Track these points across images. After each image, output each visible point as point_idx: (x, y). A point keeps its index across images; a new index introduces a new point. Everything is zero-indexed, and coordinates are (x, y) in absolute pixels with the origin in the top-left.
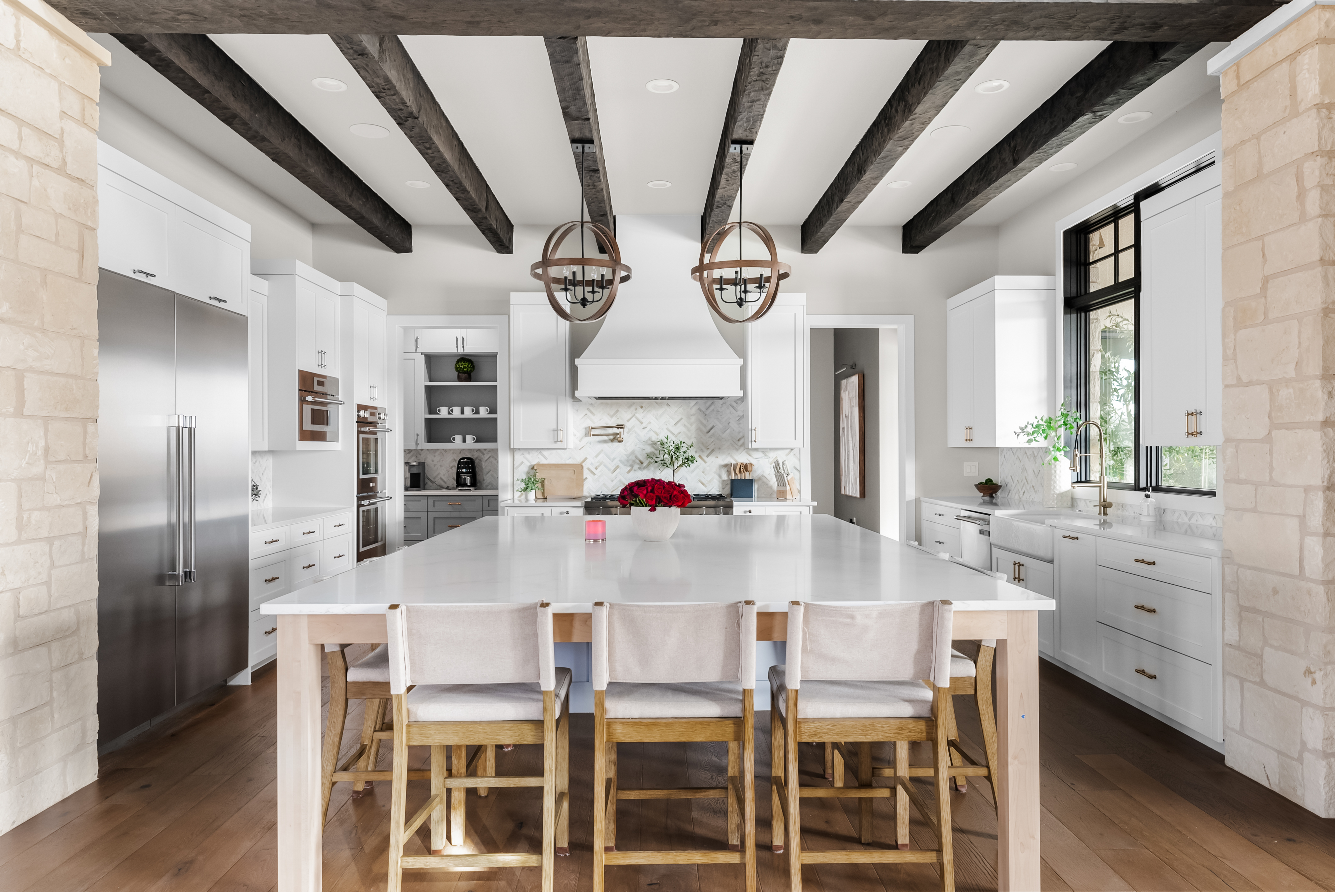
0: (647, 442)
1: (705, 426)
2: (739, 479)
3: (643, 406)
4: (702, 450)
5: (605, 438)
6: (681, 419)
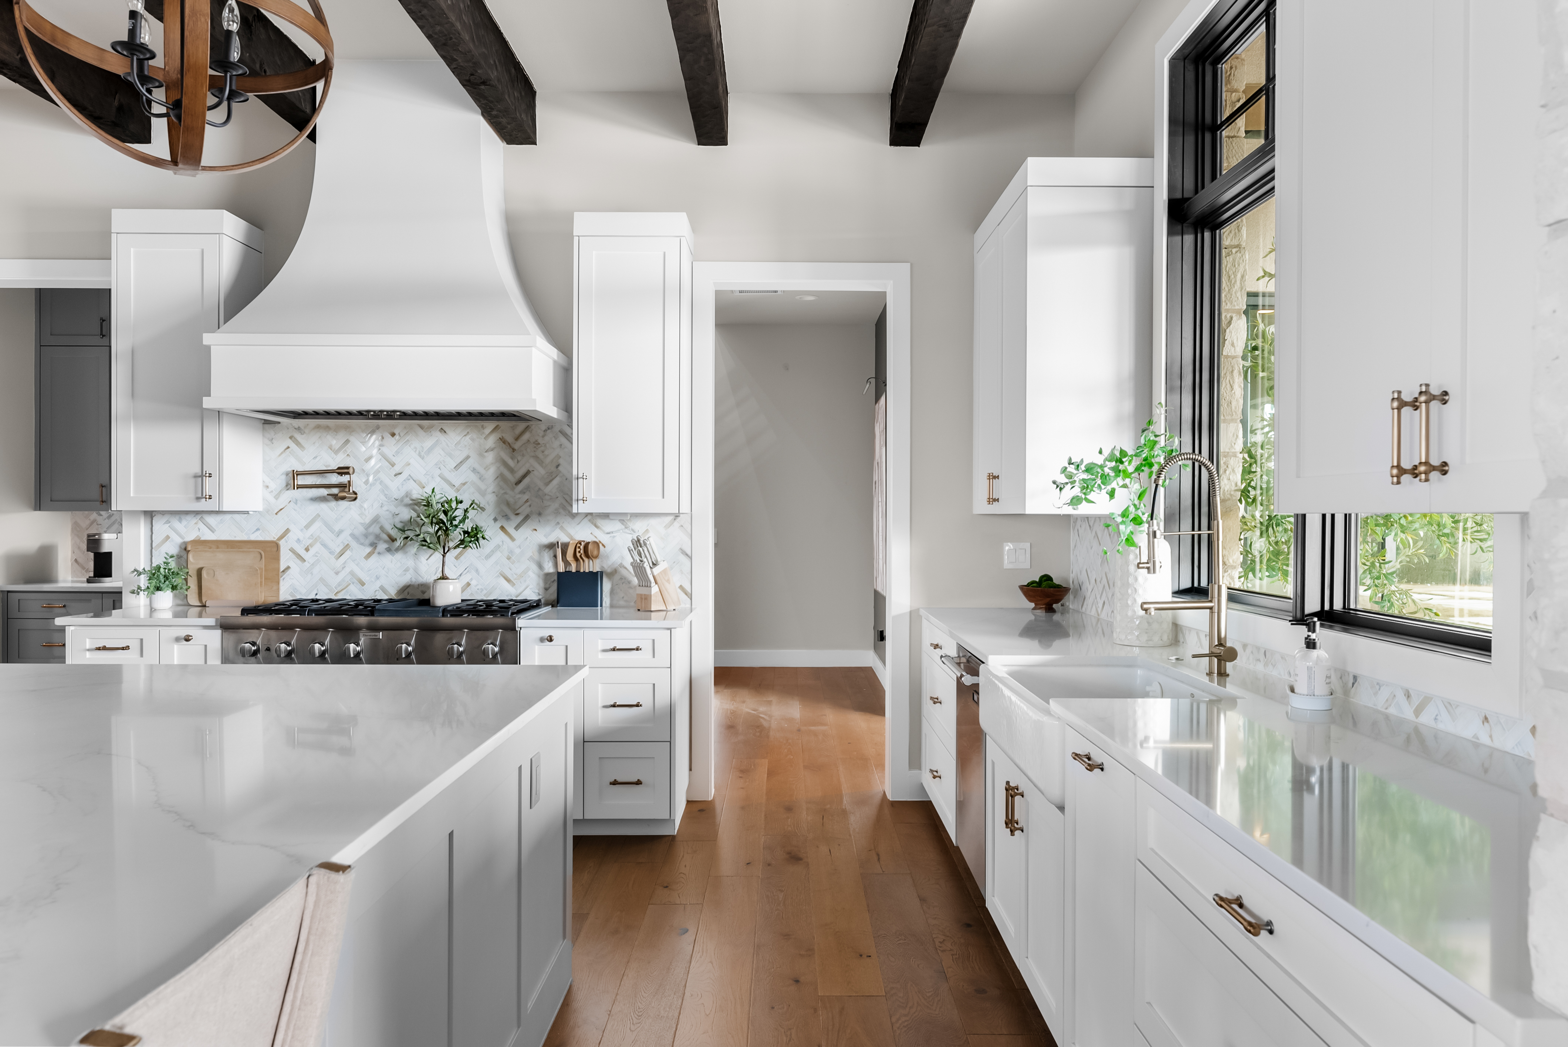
0: (402, 500)
1: (512, 471)
2: (574, 570)
3: (396, 432)
4: (506, 517)
5: (324, 492)
6: (468, 457)
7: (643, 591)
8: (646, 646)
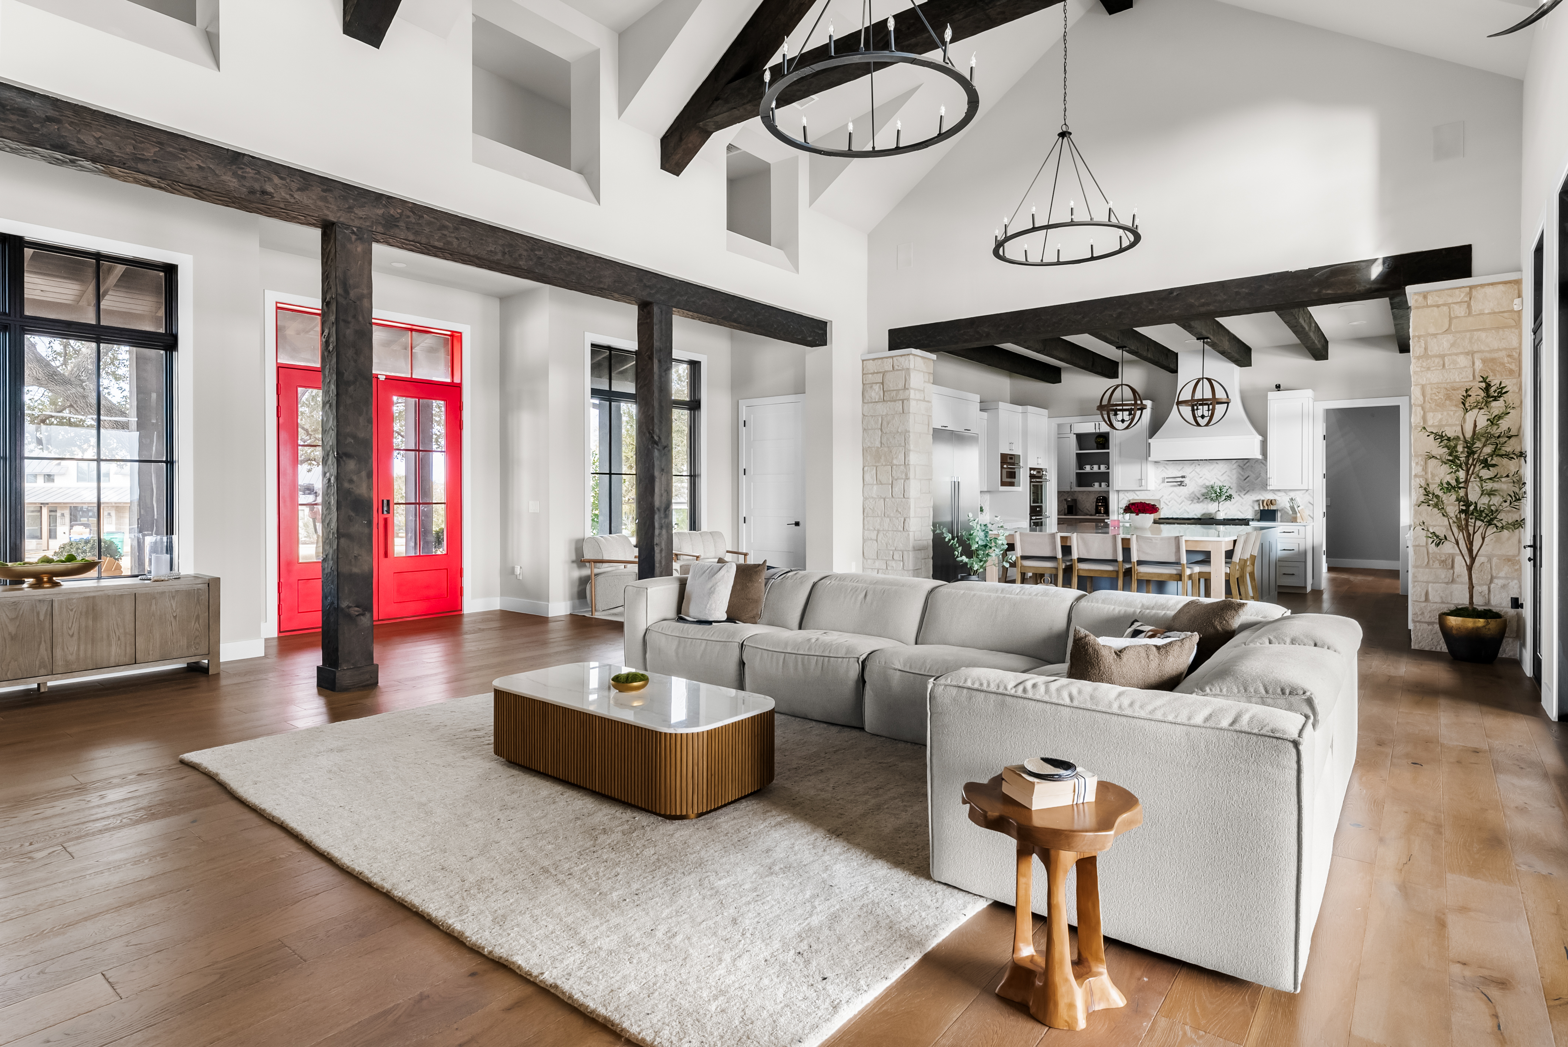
0: (1201, 486)
1: (1242, 476)
2: (1266, 509)
3: (1202, 465)
4: (1240, 491)
5: (1175, 484)
6: (1225, 473)
7: (1294, 515)
8: (1296, 531)
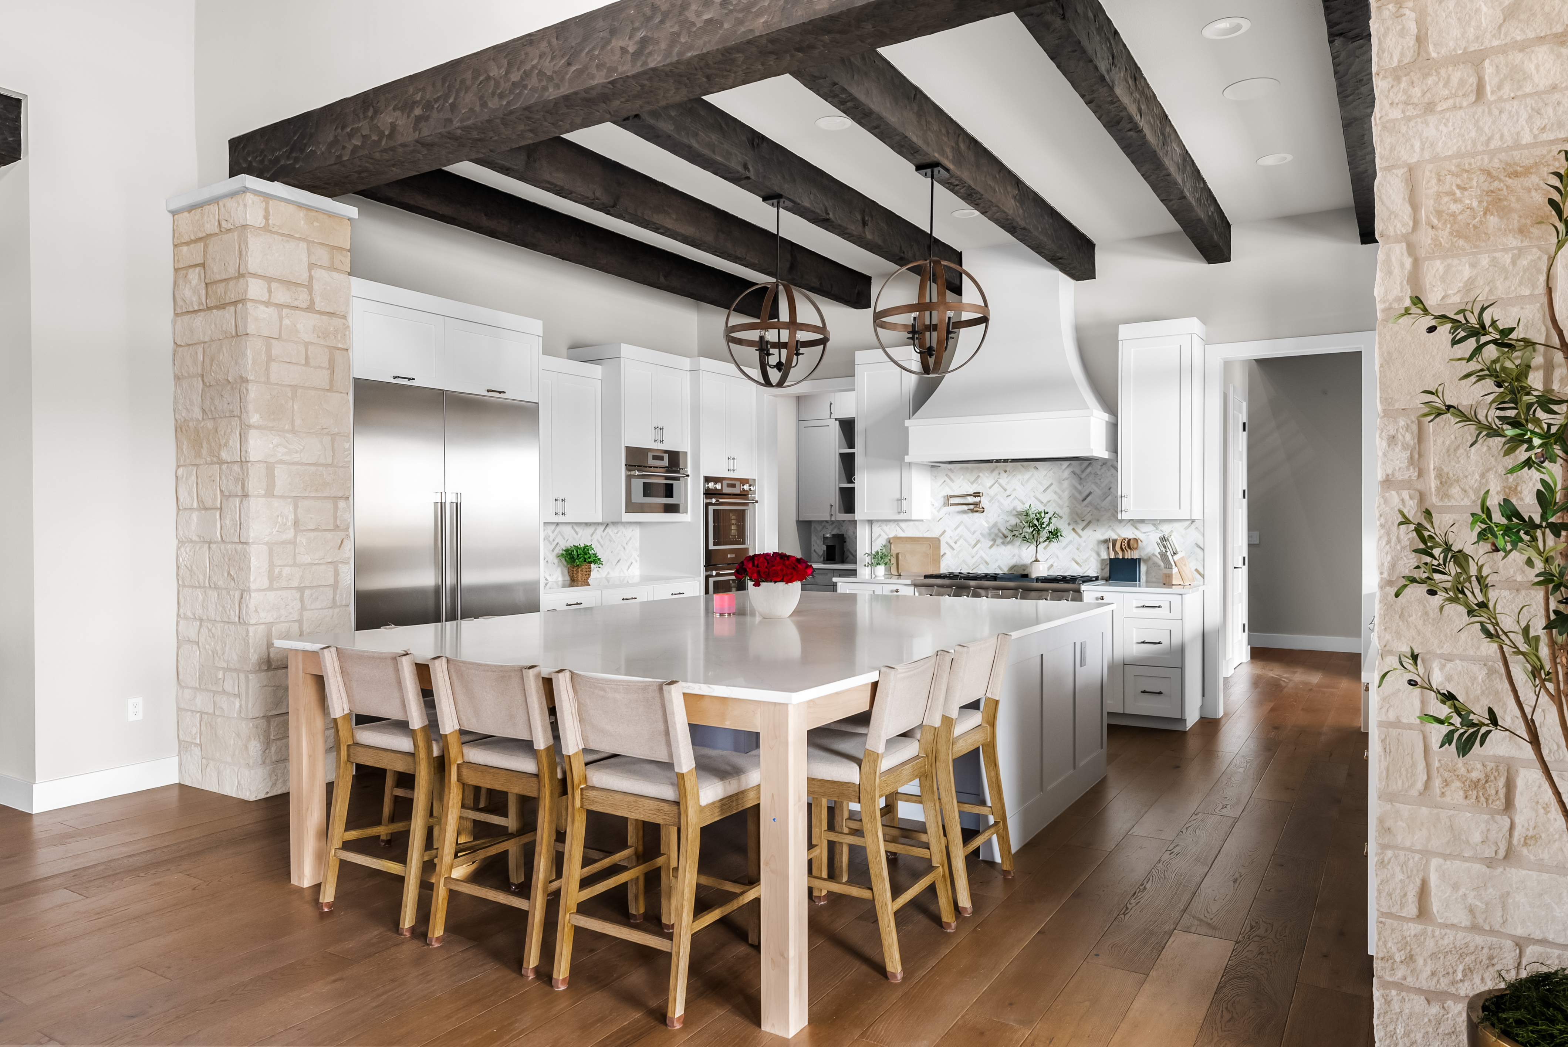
0: (1011, 512)
1: (1080, 492)
2: (1121, 557)
3: (1008, 470)
4: (1076, 522)
5: (965, 508)
6: (1051, 484)
7: (1167, 571)
8: (1165, 605)
